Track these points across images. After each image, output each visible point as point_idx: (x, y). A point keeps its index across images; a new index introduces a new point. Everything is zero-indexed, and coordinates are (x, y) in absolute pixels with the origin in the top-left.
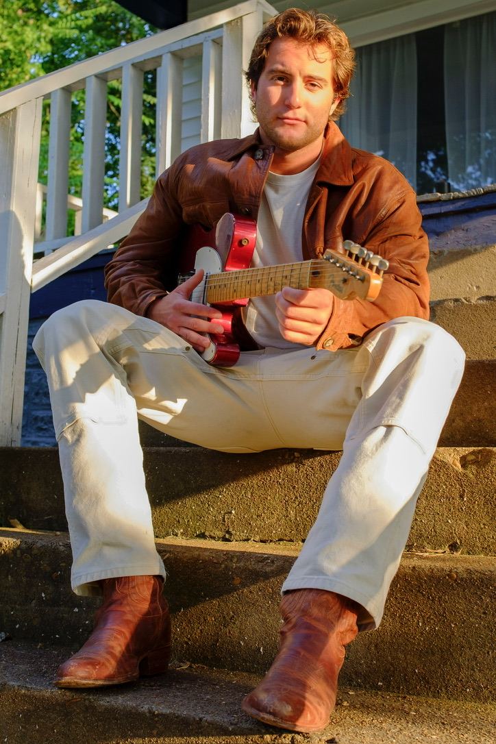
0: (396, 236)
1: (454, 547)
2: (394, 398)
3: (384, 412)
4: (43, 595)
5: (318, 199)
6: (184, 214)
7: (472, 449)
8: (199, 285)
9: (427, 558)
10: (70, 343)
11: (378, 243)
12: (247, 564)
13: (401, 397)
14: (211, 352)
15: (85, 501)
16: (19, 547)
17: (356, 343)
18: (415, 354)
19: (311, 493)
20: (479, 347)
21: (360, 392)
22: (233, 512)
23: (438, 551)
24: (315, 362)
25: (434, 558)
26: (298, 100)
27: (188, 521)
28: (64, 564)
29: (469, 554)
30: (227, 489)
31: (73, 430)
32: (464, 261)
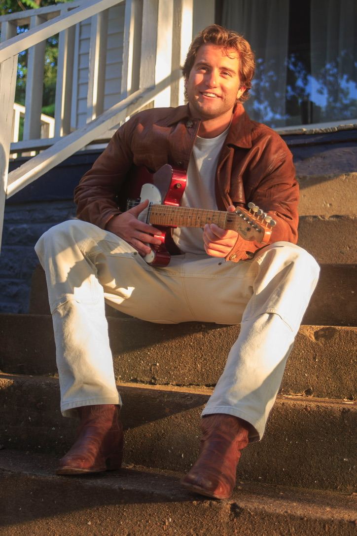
0: (278, 185)
1: (308, 392)
2: (274, 296)
3: (268, 304)
4: (30, 419)
5: (227, 157)
6: (134, 159)
7: (322, 327)
8: (144, 210)
9: (291, 399)
10: (63, 249)
11: (266, 189)
12: (174, 399)
13: (279, 295)
14: (151, 257)
15: (72, 354)
16: (12, 385)
17: (250, 257)
18: (288, 267)
19: (213, 353)
20: (329, 252)
21: (252, 290)
22: (158, 364)
23: (298, 394)
24: (221, 267)
25: (295, 400)
26: (214, 83)
27: (125, 370)
28: (45, 397)
29: (318, 397)
30: (153, 348)
31: (65, 308)
32: (321, 185)
